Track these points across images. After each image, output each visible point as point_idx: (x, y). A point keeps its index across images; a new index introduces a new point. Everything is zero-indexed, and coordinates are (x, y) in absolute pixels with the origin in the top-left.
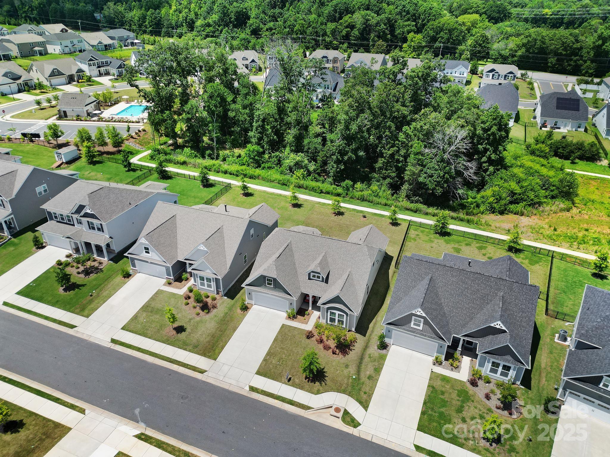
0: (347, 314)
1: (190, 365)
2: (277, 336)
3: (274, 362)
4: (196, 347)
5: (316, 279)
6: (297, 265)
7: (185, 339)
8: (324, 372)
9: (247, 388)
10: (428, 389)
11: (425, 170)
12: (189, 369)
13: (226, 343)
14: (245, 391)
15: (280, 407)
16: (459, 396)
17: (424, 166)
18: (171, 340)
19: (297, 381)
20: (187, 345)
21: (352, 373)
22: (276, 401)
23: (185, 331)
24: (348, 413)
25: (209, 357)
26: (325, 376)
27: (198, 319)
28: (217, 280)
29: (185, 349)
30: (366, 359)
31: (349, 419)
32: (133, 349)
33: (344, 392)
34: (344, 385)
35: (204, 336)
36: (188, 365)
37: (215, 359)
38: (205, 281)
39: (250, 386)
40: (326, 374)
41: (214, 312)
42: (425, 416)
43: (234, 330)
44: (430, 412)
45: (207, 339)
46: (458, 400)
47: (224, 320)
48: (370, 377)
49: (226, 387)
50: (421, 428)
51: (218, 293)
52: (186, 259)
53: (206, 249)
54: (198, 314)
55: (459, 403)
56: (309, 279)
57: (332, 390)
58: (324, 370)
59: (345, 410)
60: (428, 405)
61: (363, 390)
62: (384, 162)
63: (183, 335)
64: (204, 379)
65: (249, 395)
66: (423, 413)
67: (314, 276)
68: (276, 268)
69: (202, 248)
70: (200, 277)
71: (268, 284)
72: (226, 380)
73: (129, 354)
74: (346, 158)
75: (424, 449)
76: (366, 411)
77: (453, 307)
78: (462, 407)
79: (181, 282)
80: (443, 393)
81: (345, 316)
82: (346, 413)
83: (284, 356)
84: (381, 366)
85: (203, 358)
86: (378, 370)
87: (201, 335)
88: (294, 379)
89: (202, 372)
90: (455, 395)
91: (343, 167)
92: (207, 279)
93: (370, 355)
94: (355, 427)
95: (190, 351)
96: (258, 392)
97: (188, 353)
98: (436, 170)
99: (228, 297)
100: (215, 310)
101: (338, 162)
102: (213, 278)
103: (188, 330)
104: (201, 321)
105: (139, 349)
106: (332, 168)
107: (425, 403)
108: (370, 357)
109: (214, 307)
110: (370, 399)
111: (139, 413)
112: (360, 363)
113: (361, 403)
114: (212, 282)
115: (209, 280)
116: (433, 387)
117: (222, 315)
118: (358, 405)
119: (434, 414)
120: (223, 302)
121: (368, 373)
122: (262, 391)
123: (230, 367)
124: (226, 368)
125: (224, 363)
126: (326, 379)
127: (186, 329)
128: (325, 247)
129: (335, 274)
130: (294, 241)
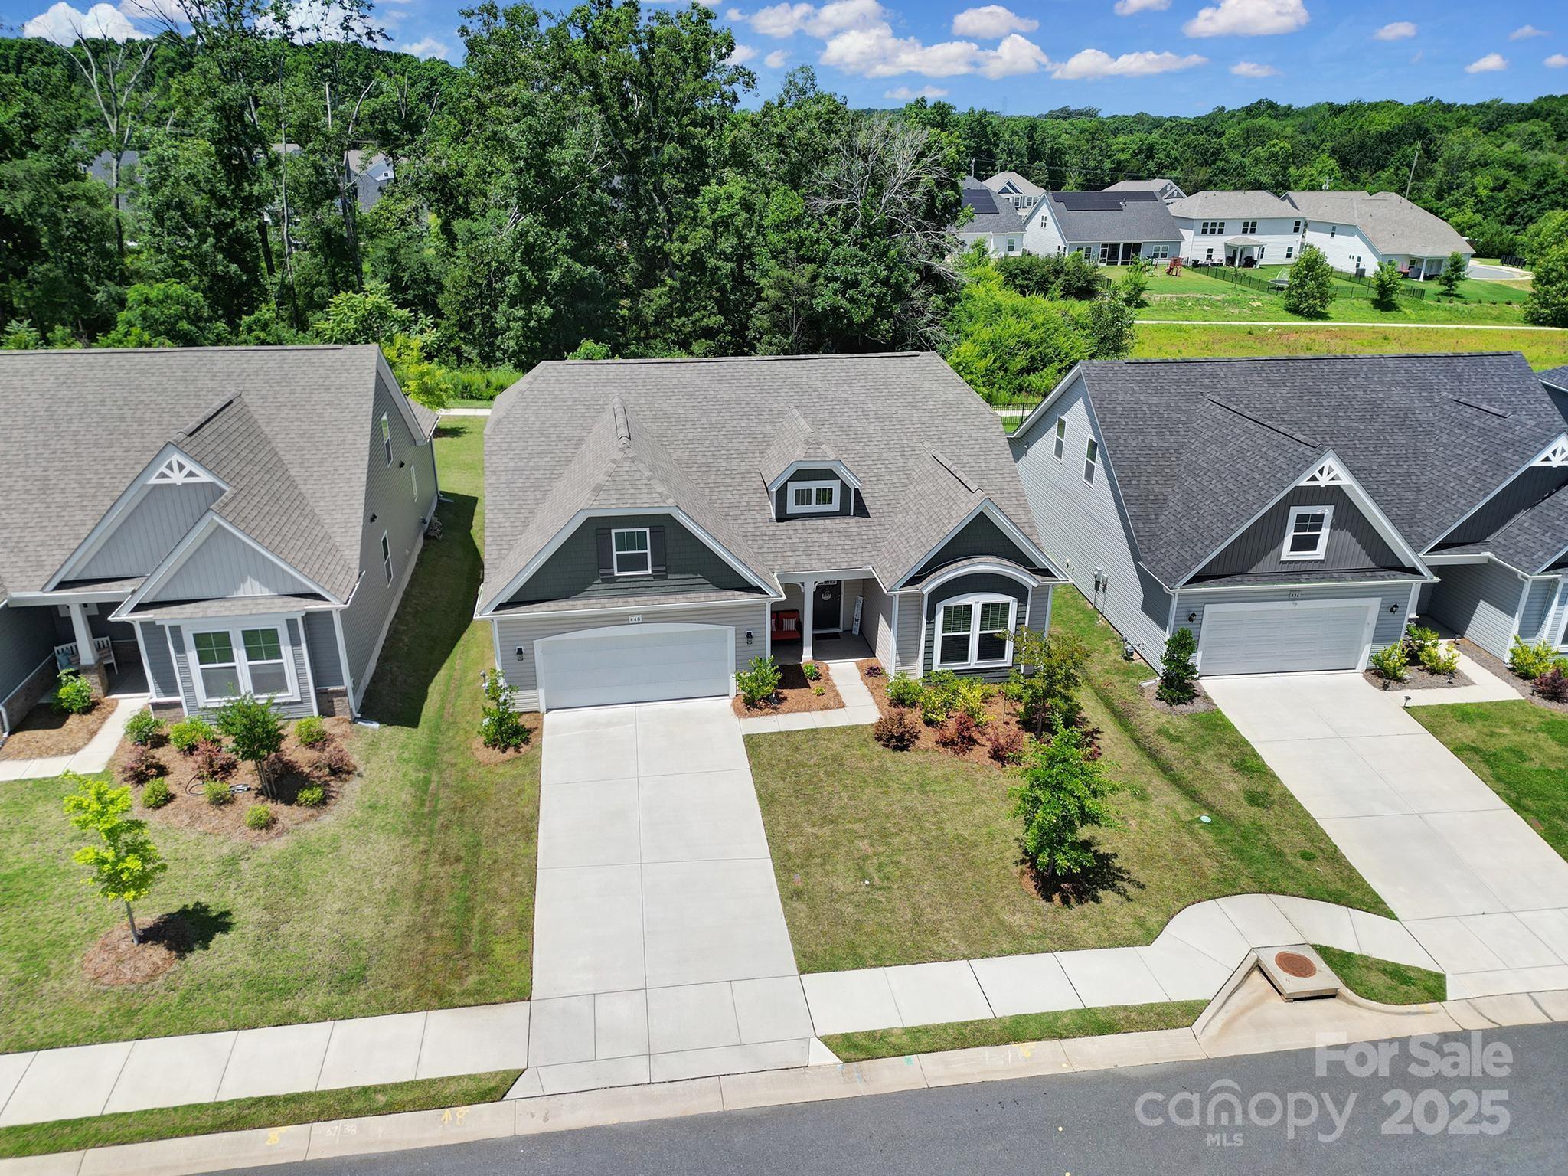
0: (1019, 591)
1: (383, 1089)
3: (842, 886)
4: (358, 978)
5: (814, 507)
7: (254, 966)
9: (827, 1057)
11: (827, 269)
12: (390, 1109)
13: (527, 895)
14: (825, 1077)
15: (1065, 1069)
17: (823, 261)
18: (153, 1004)
20: (284, 994)
21: (1180, 808)
22: (1024, 1051)
23: (225, 928)
25: (481, 997)
27: (276, 846)
28: (315, 627)
29: (291, 1019)
30: (1169, 749)
33: (1236, 887)
35: (368, 911)
36: (365, 1091)
37: (524, 995)
38: (240, 654)
39: (827, 1041)
41: (352, 792)
43: (528, 829)
45: (401, 921)
47: (434, 813)
48: (1256, 800)
51: (326, 711)
52: (62, 585)
53: (204, 477)
54: (267, 824)
56: (782, 517)
57: (1184, 898)
59: (1320, 950)
61: (1288, 849)
62: (672, 288)
63: (226, 952)
64: (530, 1125)
65: (860, 1089)
67: (803, 497)
68: (652, 471)
69: (177, 478)
70: (200, 639)
71: (626, 563)
72: (670, 1066)
74: (555, 275)
79: (58, 724)
81: (1013, 603)
82: (1338, 959)
83: (863, 845)
84: (1246, 750)
85: (439, 1018)
87: (349, 912)
89: (490, 1090)
91: (548, 311)
92: (249, 636)
93: (1163, 732)
95: (325, 1015)
96: (899, 1051)
97: (319, 1030)
98: (865, 263)
99: (385, 721)
100: (356, 783)
101: (527, 296)
102: (291, 624)
103: (248, 914)
104: (306, 851)
106: (509, 320)
109: (340, 770)
110: (1351, 868)
112: (1164, 769)
114: (286, 650)
115: (261, 643)
117: (405, 797)
118: (1337, 910)
120: (373, 745)
121: (1231, 787)
122: (915, 1033)
123: (639, 996)
124: (620, 1011)
125: (590, 989)
126: (1117, 863)
127: (228, 913)
128: (782, 392)
129: (877, 475)
130: (636, 398)
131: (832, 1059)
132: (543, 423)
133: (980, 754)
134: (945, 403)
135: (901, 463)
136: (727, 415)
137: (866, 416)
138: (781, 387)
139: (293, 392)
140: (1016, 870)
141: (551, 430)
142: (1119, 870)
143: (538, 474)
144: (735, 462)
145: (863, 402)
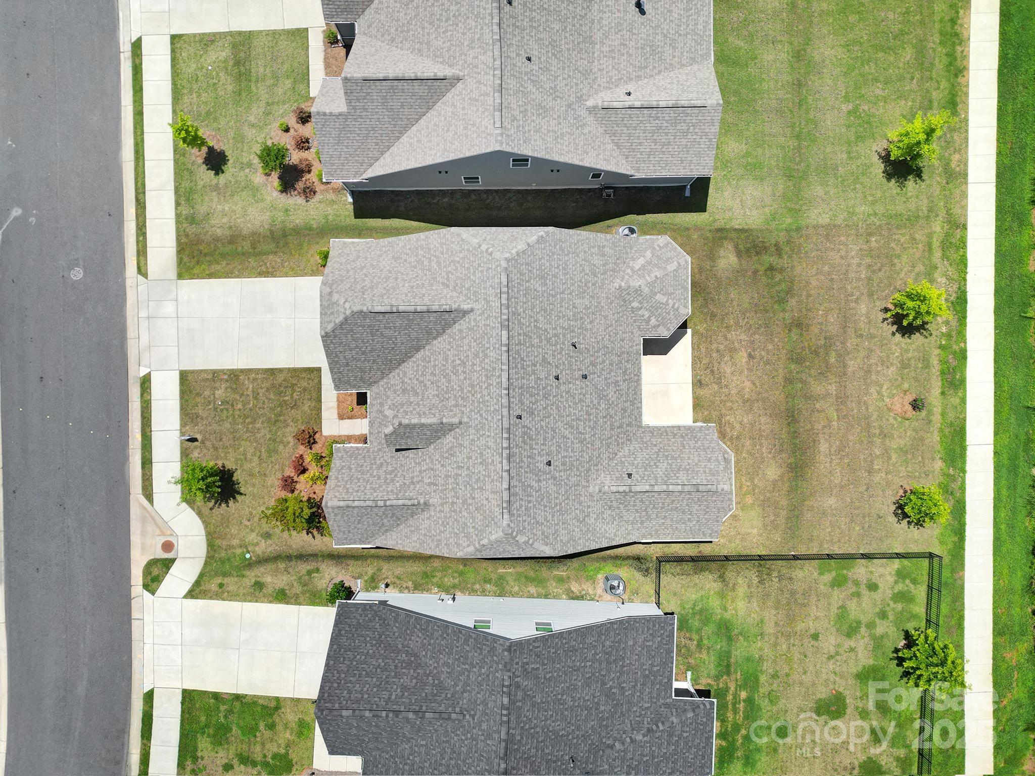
1: (145, 238)
2: (281, 370)
3: (219, 393)
4: (192, 222)
6: (419, 355)
7: (200, 187)
8: (234, 498)
9: (143, 372)
10: (269, 699)
13: (228, 275)
14: (137, 371)
15: (131, 447)
16: (275, 756)
19: (195, 454)
20: (188, 200)
21: (257, 549)
22: (139, 436)
23: (217, 174)
24: (168, 568)
25: (180, 262)
26: (227, 503)
29: (178, 204)
30: (303, 567)
31: (155, 571)
32: (135, 102)
33: (211, 545)
34: (225, 543)
35: (225, 220)
37: (180, 276)
39: (149, 374)
40: (231, 502)
41: (295, 200)
42: (212, 701)
44: (223, 708)
45: (220, 232)
46: (265, 756)
47: (287, 236)
48: (259, 585)
49: (131, 333)
50: (188, 696)
55: (258, 757)
57: (206, 524)
58: (238, 497)
59: (173, 561)
60: (237, 704)
61: (226, 580)
63: (206, 176)
64: (129, 283)
65: (131, 382)
66: (216, 696)
68: (342, 324)
72: (144, 325)
73: (123, 103)
75: (152, 707)
76: (185, 597)
77: (413, 765)
78: (254, 764)
80: (271, 727)
82: (168, 564)
83: (240, 406)
84: (293, 600)
85: (174, 251)
86: (282, 596)
87: (224, 214)
88: (196, 448)
89: (142, 271)
90: (275, 750)
93: (317, 570)
94: (146, 587)
95: (178, 214)
97: (172, 214)
99: (355, 203)
100: (300, 200)
103: (222, 179)
104: (255, 190)
105: (139, 114)
107: (237, 697)
108: (309, 573)
109: (305, 193)
110: (211, 598)
111: (16, 219)
112: (289, 558)
113: (197, 583)
116: (277, 708)
117: (296, 222)
118: (193, 578)
119: (221, 715)
120: (333, 202)
121: (268, 579)
123: (174, 315)
124: (169, 308)
125: (179, 299)
126: (223, 505)
127: (223, 172)
128: (478, 416)
129: (419, 463)
130: (475, 320)
131: (142, 374)
132: (459, 262)
133: (290, 472)
134: (465, 524)
135: (426, 481)
136: (462, 377)
137: (459, 467)
138: (481, 415)
139: (463, 109)
140: (220, 464)
141: (454, 268)
142: (220, 504)
143: (426, 263)
144: (431, 378)
145: (468, 468)
